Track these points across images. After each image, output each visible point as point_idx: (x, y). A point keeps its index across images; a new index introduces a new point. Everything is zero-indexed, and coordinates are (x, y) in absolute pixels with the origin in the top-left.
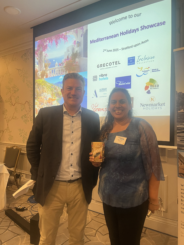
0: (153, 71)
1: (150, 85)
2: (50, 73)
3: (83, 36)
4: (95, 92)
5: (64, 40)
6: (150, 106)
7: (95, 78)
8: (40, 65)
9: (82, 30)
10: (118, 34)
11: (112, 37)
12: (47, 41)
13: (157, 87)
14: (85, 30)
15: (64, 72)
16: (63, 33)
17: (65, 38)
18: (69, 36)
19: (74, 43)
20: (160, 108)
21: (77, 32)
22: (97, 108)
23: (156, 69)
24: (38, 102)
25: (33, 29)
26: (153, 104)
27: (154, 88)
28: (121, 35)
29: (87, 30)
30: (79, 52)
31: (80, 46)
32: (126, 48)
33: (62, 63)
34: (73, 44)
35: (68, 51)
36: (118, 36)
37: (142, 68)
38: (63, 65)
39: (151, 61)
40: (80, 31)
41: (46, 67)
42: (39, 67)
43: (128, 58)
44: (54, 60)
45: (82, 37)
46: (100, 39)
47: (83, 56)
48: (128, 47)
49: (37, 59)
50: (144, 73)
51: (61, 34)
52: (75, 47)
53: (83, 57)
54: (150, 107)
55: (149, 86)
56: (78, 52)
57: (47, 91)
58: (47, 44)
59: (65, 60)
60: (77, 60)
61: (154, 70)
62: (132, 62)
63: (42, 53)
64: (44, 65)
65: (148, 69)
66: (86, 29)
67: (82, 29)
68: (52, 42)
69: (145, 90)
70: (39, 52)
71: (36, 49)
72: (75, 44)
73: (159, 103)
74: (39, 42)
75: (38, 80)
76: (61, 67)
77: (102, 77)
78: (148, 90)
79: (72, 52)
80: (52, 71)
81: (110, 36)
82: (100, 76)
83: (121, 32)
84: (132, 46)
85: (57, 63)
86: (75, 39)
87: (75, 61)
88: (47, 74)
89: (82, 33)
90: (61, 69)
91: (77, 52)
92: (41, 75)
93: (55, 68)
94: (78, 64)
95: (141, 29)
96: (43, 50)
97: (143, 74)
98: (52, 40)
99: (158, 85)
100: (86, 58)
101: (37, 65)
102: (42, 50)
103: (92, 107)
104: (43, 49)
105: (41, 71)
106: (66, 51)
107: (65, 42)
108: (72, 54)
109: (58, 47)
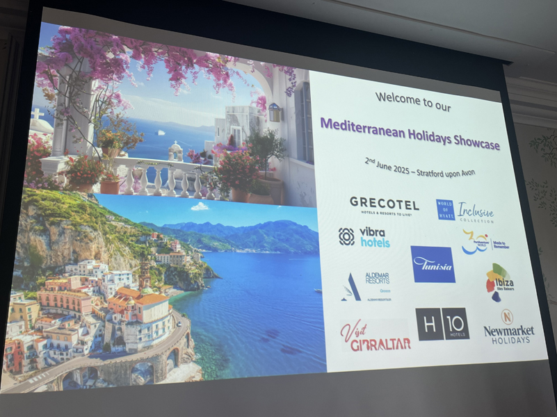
1: (497, 279)
2: (137, 178)
3: (293, 94)
6: (505, 335)
7: (346, 236)
8: (68, 130)
9: (288, 77)
10: (403, 132)
11: (388, 132)
13: (510, 287)
14: (299, 81)
15: (217, 191)
16: (211, 54)
17: (220, 73)
18: (238, 74)
19: (258, 103)
20: (525, 340)
21: (268, 75)
22: (361, 337)
23: (501, 243)
26: (510, 329)
27: (506, 287)
28: (410, 137)
29: (307, 84)
30: (283, 140)
31: (283, 119)
32: (428, 174)
33: (204, 154)
34: (254, 105)
35: (233, 119)
36: (404, 137)
37: (473, 233)
38: (208, 163)
39: (488, 222)
40: (282, 78)
41: (105, 144)
43: (438, 201)
44: (161, 133)
45: (289, 95)
46: (353, 125)
47: (296, 156)
48: (433, 174)
52: (262, 118)
53: (299, 159)
54: (507, 337)
55: (495, 282)
56: (278, 137)
59: (221, 147)
60: (273, 161)
62: (447, 213)
63: (88, 82)
64: (96, 137)
65: (486, 239)
66: (303, 80)
67: (289, 73)
69: (489, 291)
71: (43, 51)
72: (265, 108)
73: (522, 327)
76: (200, 168)
78: (493, 292)
79: (252, 129)
81: (384, 129)
82: (363, 233)
83: (409, 130)
84: (442, 173)
85: (177, 147)
86: (262, 94)
87: (264, 165)
88: (111, 176)
89: (289, 84)
90: (197, 175)
91: (272, 135)
92: (69, 172)
93: (170, 165)
94: (276, 177)
95: (457, 142)
96: (93, 74)
97: (478, 248)
100: (308, 165)
101: (45, 123)
102: (88, 69)
103: (345, 333)
104: (93, 68)
105: (75, 158)
106: (224, 117)
107: (218, 85)
108: (250, 137)
109: (180, 90)
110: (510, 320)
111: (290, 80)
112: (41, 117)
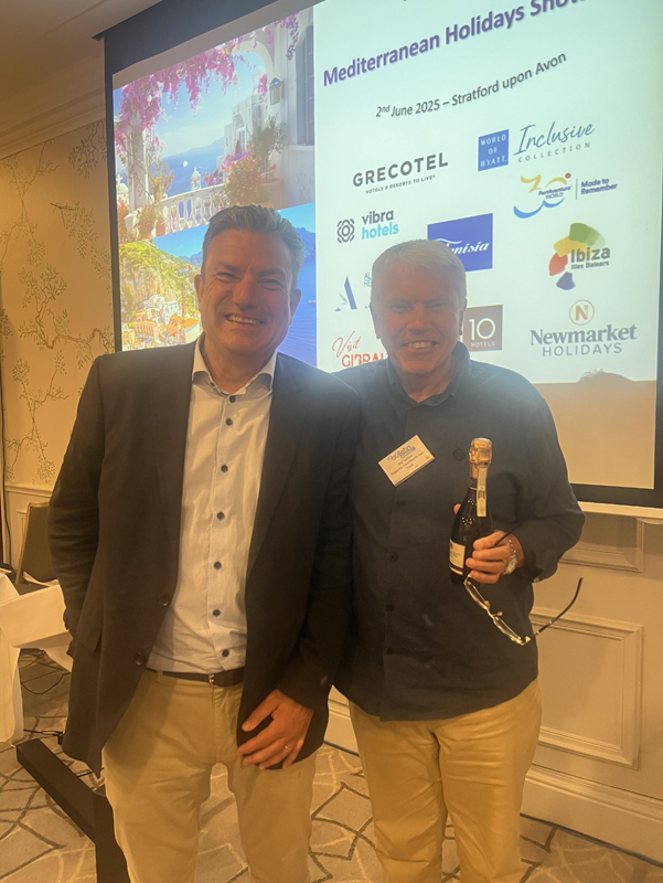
0: (588, 188)
1: (573, 251)
2: (174, 216)
3: (294, 54)
4: (347, 285)
5: (220, 76)
6: (570, 341)
7: (345, 231)
8: (135, 186)
9: (290, 30)
10: (437, 37)
11: (411, 51)
12: (157, 86)
13: (602, 260)
14: (301, 30)
16: (218, 48)
17: (226, 68)
18: (241, 58)
19: (260, 86)
21: (270, 42)
23: (598, 183)
24: (133, 334)
25: (103, 40)
26: (583, 333)
28: (448, 42)
29: (310, 29)
30: (283, 125)
31: (283, 96)
32: (470, 97)
33: (216, 175)
34: (256, 92)
35: (238, 120)
36: (438, 46)
37: (538, 179)
38: (220, 182)
39: (578, 147)
40: (284, 37)
41: (155, 190)
42: (130, 193)
43: (481, 139)
44: (185, 164)
45: (289, 57)
46: (364, 61)
47: (296, 140)
48: (480, 92)
49: (123, 160)
50: (550, 201)
51: (209, 53)
52: (264, 104)
53: (299, 143)
54: (572, 346)
55: (569, 256)
56: (277, 123)
57: (162, 290)
58: (157, 96)
59: (229, 159)
60: (274, 157)
61: (592, 184)
62: (495, 156)
63: (141, 135)
64: (150, 186)
65: (565, 183)
66: (307, 25)
67: (292, 24)
68: (174, 91)
69: (552, 274)
70: (129, 130)
71: (116, 120)
72: (266, 90)
73: (609, 327)
74: (126, 90)
75: (127, 246)
76: (213, 190)
77: (375, 226)
78: (563, 273)
79: (255, 124)
80: (181, 205)
81: (405, 48)
82: (365, 222)
83: (448, 29)
84: (497, 85)
85: (196, 174)
86: (263, 70)
87: (264, 163)
88: (161, 219)
89: (291, 41)
90: (211, 199)
91: (272, 123)
92: (139, 224)
93: (192, 195)
94: (276, 177)
95: (535, 10)
96: (142, 124)
97: (545, 203)
98: (175, 81)
99: (607, 251)
100: (308, 148)
101: (123, 185)
102: (139, 121)
103: (336, 347)
104: (142, 118)
105: (140, 210)
106: (231, 122)
107: (225, 83)
108: (253, 136)
109: (198, 107)
110: (585, 317)
111: (292, 34)
112: (121, 182)
